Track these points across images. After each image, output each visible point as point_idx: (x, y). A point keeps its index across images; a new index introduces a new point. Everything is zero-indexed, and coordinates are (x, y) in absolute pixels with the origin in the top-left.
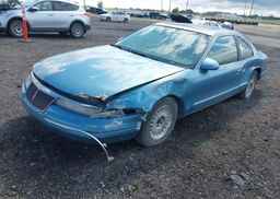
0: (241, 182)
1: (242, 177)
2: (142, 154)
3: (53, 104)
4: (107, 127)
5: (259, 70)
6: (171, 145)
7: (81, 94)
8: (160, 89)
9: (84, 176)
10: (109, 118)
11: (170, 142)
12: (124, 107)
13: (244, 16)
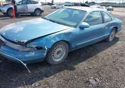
0: (94, 83)
1: (95, 80)
2: (49, 68)
3: (4, 45)
4: (26, 56)
5: (116, 28)
6: (65, 64)
7: (15, 40)
8: (56, 37)
9: (17, 78)
10: (28, 51)
11: (65, 62)
12: (36, 46)
13: (120, 4)
